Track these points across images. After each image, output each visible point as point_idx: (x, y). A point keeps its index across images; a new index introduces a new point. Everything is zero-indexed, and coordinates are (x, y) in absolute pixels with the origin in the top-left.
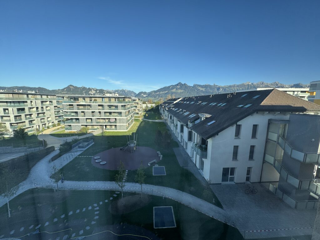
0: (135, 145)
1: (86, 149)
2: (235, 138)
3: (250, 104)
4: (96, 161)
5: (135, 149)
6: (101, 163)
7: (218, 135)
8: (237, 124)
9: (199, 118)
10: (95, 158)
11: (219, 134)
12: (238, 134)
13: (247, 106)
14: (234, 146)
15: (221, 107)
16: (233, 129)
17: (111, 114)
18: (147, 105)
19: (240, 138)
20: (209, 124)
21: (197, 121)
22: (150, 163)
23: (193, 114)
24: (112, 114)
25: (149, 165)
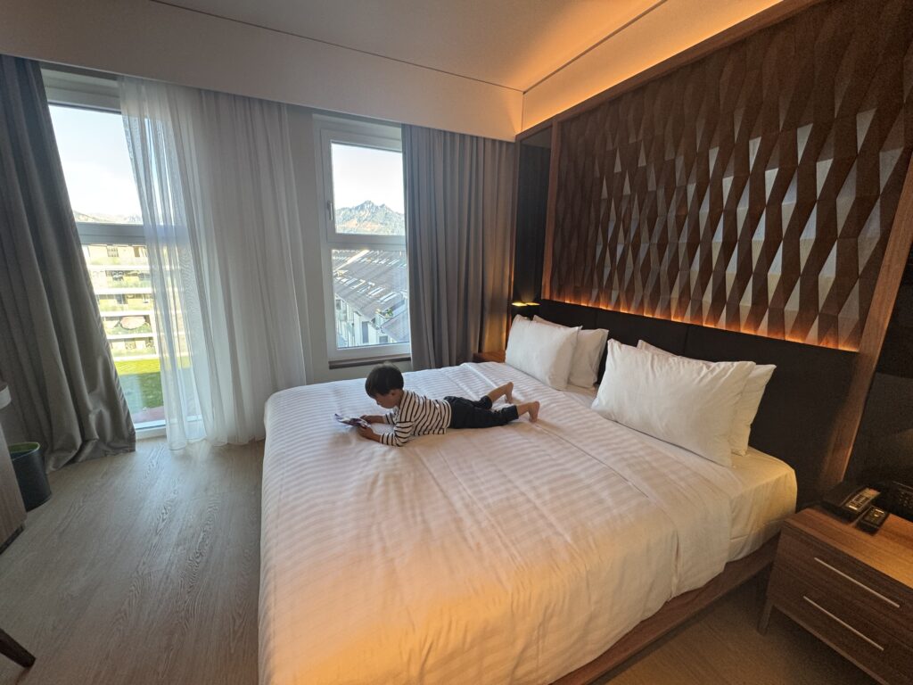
17: (125, 302)
23: (391, 294)
24: (129, 301)
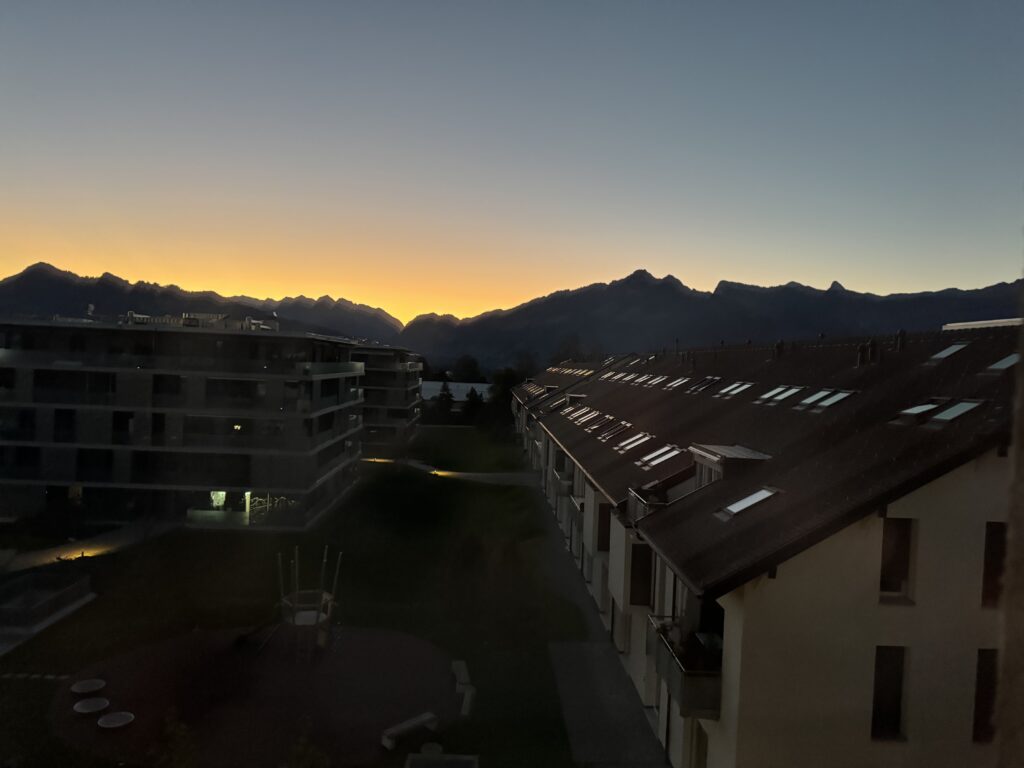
0: (323, 617)
1: (37, 628)
2: (883, 600)
3: (971, 397)
4: (78, 707)
5: (322, 640)
6: (100, 722)
7: (773, 575)
8: (889, 515)
9: (694, 468)
10: (75, 688)
11: (781, 568)
12: (895, 575)
13: (948, 415)
14: (878, 648)
15: (818, 411)
16: (864, 545)
18: (445, 388)
19: (910, 603)
20: (736, 508)
21: (679, 488)
22: (393, 730)
23: (666, 449)
25: (387, 743)
